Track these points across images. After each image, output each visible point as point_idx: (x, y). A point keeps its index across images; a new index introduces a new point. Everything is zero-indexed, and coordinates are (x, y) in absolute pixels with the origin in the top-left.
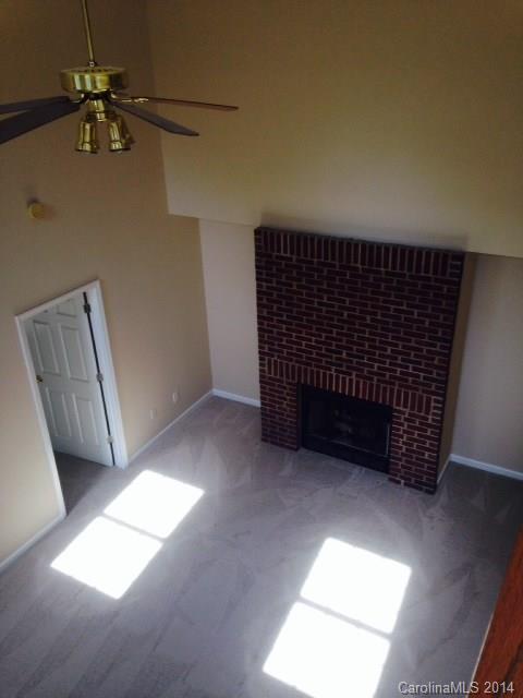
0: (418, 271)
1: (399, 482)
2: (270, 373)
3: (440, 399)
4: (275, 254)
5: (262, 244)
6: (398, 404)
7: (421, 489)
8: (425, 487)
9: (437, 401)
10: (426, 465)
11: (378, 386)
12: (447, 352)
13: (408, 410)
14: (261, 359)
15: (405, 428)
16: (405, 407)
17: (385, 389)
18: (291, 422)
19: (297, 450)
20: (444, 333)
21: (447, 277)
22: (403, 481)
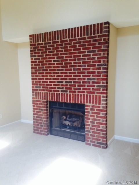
0: (91, 34)
1: (90, 145)
2: (36, 98)
3: (105, 95)
4: (37, 43)
5: (32, 40)
6: (87, 102)
7: (100, 147)
8: (101, 146)
9: (103, 97)
10: (101, 132)
11: (78, 95)
12: (106, 70)
13: (91, 104)
14: (33, 92)
15: (91, 114)
16: (90, 103)
17: (81, 95)
18: (44, 121)
19: (47, 135)
20: (104, 61)
21: (103, 34)
22: (92, 144)
